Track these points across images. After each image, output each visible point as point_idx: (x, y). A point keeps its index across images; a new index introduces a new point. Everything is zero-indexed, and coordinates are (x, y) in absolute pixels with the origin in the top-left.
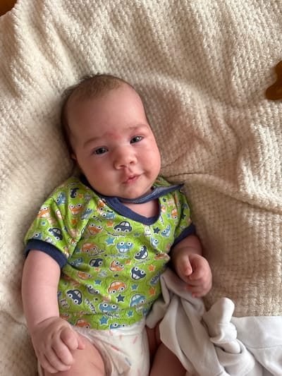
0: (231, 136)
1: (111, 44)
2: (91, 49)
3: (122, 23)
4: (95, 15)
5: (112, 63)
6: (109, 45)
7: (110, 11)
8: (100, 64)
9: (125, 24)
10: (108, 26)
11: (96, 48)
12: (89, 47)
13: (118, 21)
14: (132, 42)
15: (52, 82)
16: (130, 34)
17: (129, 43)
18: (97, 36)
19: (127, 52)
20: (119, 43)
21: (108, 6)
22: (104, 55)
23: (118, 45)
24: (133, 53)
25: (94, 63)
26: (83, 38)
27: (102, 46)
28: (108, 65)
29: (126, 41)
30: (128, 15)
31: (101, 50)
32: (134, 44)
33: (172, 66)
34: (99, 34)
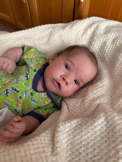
0: (92, 109)
1: (105, 46)
2: (98, 41)
3: (115, 43)
4: (110, 33)
5: (99, 52)
6: (104, 45)
7: (116, 37)
8: (95, 48)
9: (116, 44)
10: (110, 40)
11: (99, 42)
12: (97, 40)
13: (115, 41)
14: (112, 52)
15: (76, 37)
16: (114, 49)
17: (111, 51)
18: (103, 39)
19: (107, 53)
20: (108, 48)
21: (117, 35)
22: (99, 47)
23: (106, 48)
24: (108, 56)
25: (93, 46)
26: (99, 36)
27: (102, 44)
28: (98, 52)
29: (110, 49)
30: (120, 42)
31: (100, 45)
32: (112, 54)
33: (114, 72)
34: (105, 39)
